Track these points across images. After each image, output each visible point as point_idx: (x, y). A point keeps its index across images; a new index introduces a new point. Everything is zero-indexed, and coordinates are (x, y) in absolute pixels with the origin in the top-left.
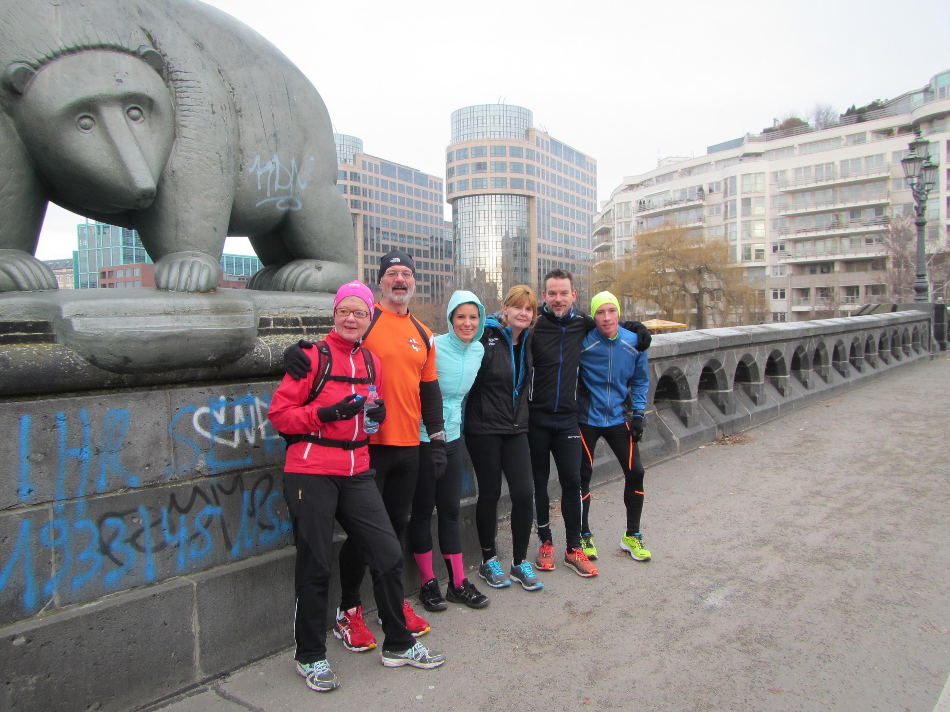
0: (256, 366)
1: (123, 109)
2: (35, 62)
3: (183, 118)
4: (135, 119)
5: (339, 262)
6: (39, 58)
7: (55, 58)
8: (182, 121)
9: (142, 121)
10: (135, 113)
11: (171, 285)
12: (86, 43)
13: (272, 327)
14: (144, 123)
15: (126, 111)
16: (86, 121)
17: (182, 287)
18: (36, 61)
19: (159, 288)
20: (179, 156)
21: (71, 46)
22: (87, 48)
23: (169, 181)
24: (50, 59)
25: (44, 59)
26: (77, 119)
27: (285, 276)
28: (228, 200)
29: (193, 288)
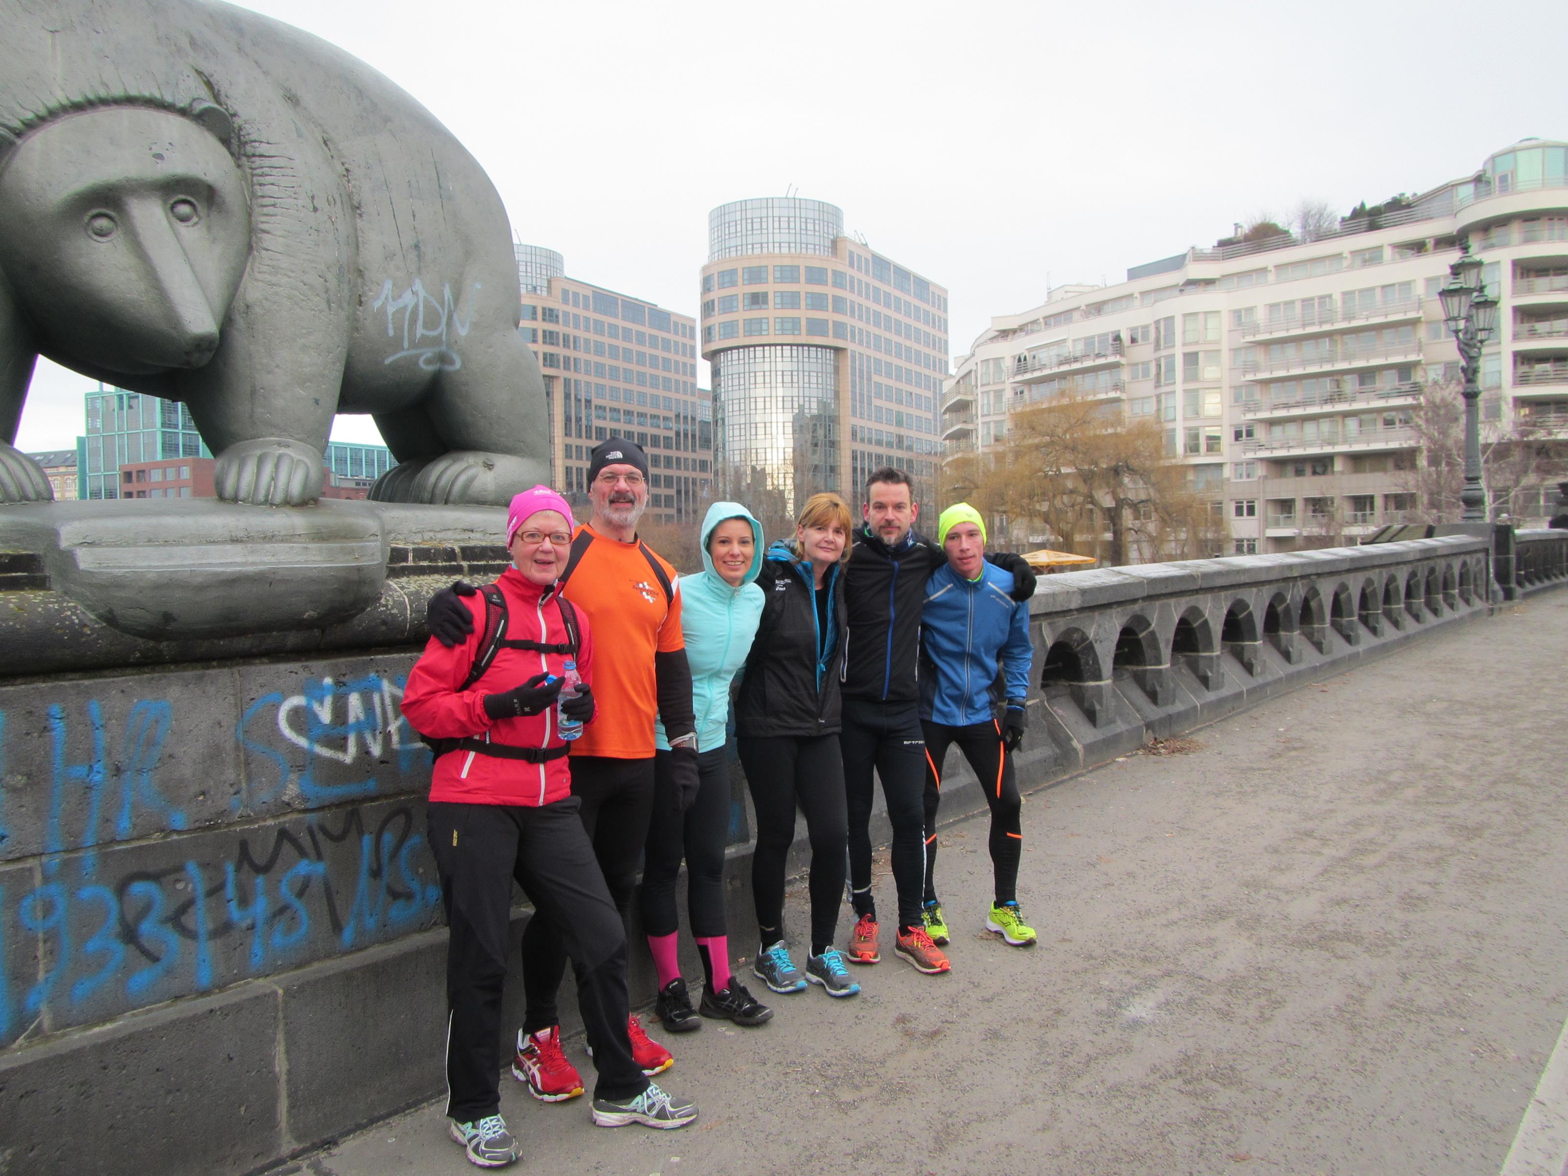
0: (384, 628)
1: (165, 202)
3: (264, 219)
4: (184, 219)
5: (523, 457)
7: (50, 119)
8: (262, 222)
9: (196, 224)
10: (184, 209)
11: (242, 494)
12: (103, 93)
13: (410, 563)
14: (199, 226)
15: (169, 206)
17: (261, 497)
19: (222, 498)
20: (257, 280)
22: (104, 102)
23: (240, 321)
25: (31, 120)
26: (86, 219)
27: (432, 479)
28: (339, 352)
29: (279, 497)
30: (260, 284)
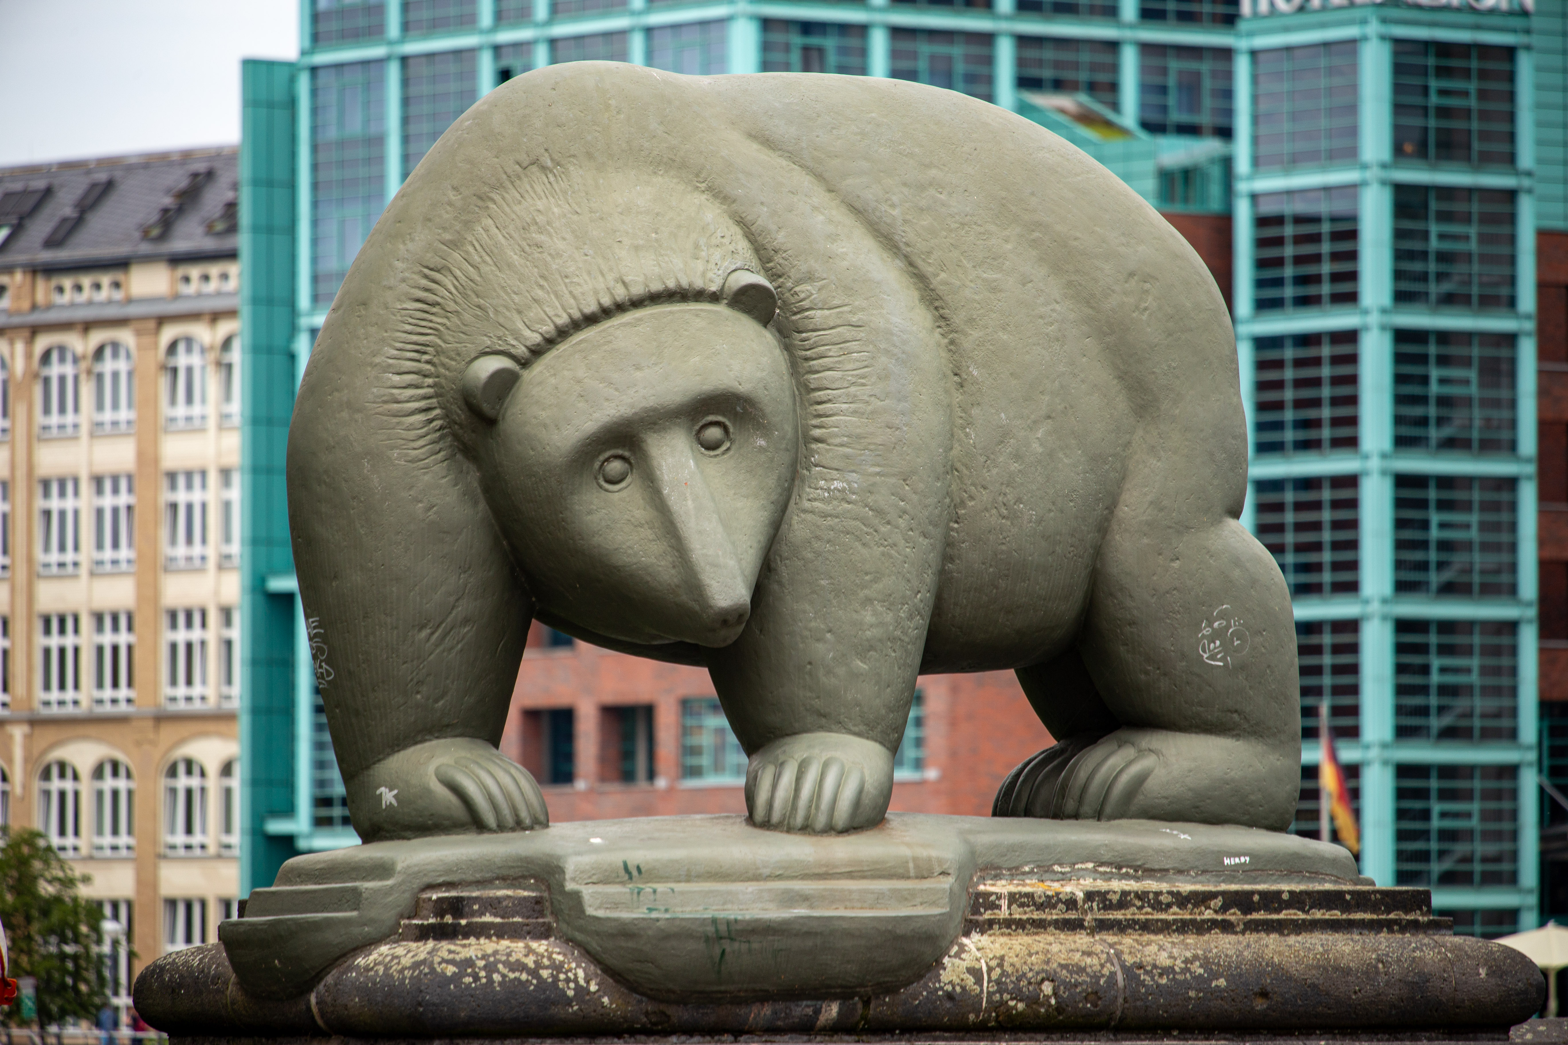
1: (690, 429)
2: (521, 350)
4: (711, 446)
6: (528, 343)
9: (728, 449)
14: (731, 453)
16: (615, 467)
18: (524, 349)
21: (591, 307)
24: (550, 343)
30: (809, 517)
